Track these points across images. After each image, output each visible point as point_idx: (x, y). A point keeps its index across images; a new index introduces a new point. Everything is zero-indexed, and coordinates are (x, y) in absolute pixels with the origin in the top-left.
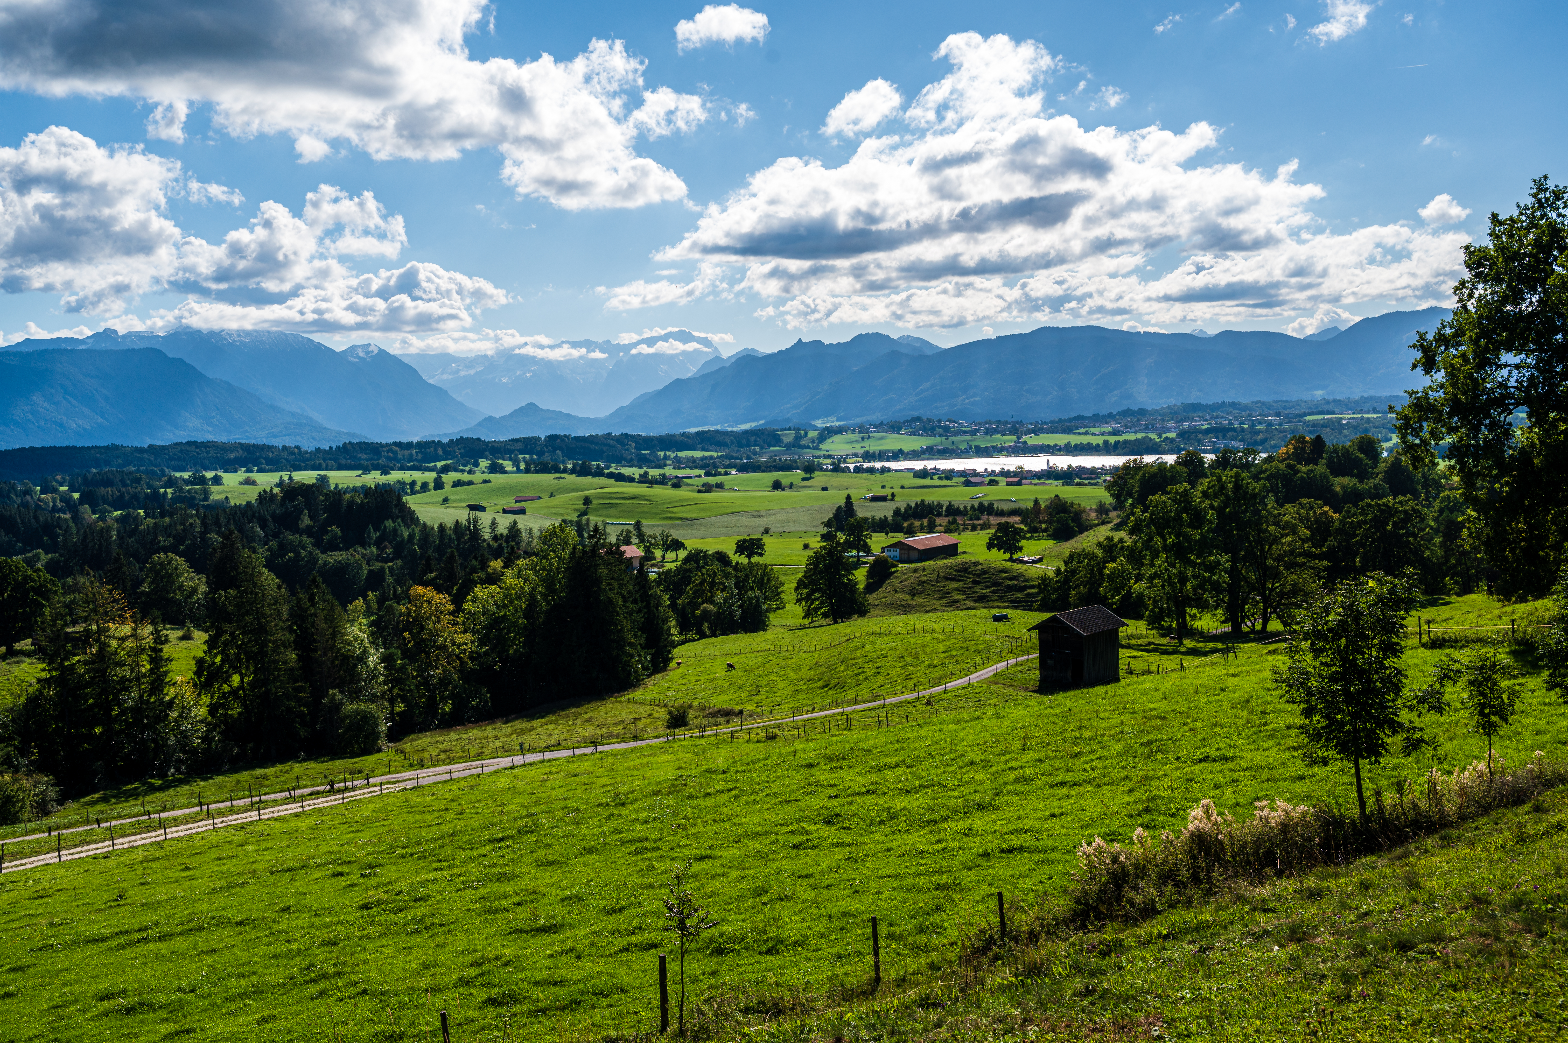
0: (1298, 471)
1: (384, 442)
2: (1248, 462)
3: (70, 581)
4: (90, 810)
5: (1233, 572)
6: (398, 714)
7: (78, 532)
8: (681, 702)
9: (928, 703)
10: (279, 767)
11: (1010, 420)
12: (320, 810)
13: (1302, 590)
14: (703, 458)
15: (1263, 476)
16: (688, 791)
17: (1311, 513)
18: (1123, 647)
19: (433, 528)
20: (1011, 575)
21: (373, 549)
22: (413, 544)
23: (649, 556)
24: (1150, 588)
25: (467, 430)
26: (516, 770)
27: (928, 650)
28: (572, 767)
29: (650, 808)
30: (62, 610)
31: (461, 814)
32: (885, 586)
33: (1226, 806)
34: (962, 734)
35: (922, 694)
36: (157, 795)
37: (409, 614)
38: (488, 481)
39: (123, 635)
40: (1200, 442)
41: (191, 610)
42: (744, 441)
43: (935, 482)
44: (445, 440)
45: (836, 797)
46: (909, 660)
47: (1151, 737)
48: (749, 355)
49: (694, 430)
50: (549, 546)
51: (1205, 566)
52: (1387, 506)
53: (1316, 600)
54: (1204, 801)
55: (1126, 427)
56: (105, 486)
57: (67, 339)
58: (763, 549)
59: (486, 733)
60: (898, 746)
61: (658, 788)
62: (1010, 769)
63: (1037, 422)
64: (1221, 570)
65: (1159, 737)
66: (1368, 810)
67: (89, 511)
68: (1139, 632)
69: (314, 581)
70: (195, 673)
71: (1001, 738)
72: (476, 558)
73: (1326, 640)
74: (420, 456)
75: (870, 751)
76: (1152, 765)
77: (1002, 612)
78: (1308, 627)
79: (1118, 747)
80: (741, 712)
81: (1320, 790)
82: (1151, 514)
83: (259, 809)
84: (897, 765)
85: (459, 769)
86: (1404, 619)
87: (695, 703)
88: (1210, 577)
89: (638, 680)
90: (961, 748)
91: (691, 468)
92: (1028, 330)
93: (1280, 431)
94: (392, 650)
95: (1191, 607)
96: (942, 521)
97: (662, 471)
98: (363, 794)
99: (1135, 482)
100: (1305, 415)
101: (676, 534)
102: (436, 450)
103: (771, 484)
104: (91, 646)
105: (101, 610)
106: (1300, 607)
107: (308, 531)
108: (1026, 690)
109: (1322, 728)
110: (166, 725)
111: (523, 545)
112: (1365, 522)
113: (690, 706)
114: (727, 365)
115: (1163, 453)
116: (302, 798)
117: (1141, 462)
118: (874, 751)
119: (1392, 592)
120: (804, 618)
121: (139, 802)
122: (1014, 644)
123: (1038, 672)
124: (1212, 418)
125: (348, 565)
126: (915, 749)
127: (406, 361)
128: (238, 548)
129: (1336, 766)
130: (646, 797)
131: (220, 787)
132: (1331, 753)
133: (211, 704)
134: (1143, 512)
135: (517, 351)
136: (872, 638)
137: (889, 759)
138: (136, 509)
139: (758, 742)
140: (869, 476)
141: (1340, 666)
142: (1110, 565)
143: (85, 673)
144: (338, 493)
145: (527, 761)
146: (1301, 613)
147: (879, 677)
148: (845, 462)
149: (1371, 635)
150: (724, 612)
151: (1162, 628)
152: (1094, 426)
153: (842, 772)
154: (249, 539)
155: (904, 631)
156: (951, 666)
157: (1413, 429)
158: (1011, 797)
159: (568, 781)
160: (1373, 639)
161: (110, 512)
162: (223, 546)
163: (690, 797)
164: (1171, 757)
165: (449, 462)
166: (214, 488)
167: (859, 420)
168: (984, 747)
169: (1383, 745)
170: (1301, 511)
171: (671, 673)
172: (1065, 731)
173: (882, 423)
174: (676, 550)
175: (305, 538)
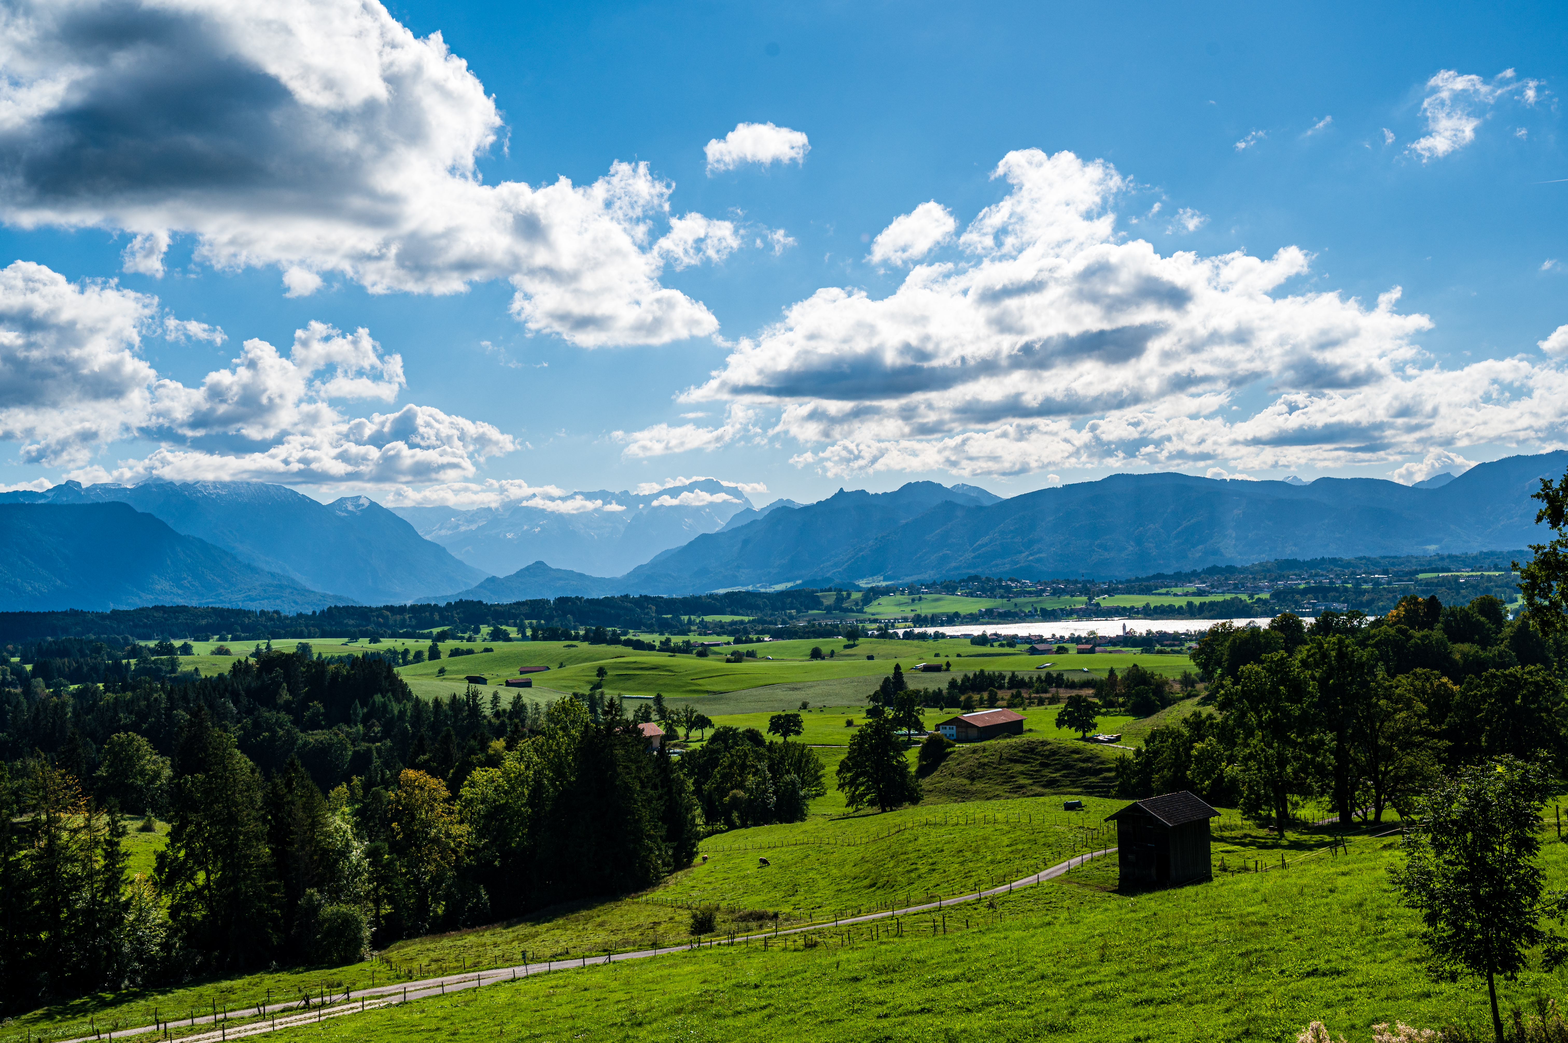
0: (1411, 637)
1: (374, 606)
2: (1353, 627)
3: (19, 764)
4: (32, 1028)
5: (1339, 753)
6: (385, 917)
7: (29, 708)
8: (707, 903)
9: (991, 906)
10: (247, 979)
11: (1081, 579)
12: (292, 1030)
13: (1421, 774)
14: (733, 623)
15: (1371, 642)
16: (714, 1010)
17: (1428, 685)
18: (1216, 840)
19: (427, 704)
20: (1084, 756)
21: (360, 727)
22: (405, 722)
23: (671, 735)
24: (1244, 771)
25: (467, 592)
26: (517, 983)
27: (990, 843)
28: (581, 979)
29: (672, 1029)
30: (8, 797)
31: (454, 1034)
32: (940, 768)
33: (1339, 1029)
34: (1030, 943)
35: (984, 894)
36: (109, 1011)
37: (398, 802)
38: (490, 650)
39: (75, 826)
40: (1297, 604)
41: (153, 797)
42: (779, 604)
43: (996, 649)
44: (443, 604)
45: (886, 1016)
46: (968, 854)
47: (1250, 947)
48: (784, 507)
49: (722, 591)
50: (556, 724)
51: (1308, 746)
52: (1515, 676)
53: (1437, 788)
54: (1314, 1024)
55: (1212, 586)
56: (62, 657)
57: (25, 493)
58: (800, 727)
59: (484, 940)
60: (957, 956)
61: (680, 1005)
62: (1087, 983)
63: (1111, 582)
64: (1326, 751)
65: (1258, 947)
66: (1505, 1034)
67: (43, 685)
68: (1233, 823)
69: (292, 764)
70: (155, 870)
71: (1076, 948)
72: (475, 738)
73: (1449, 834)
74: (414, 622)
75: (924, 962)
76: (1252, 980)
77: (1074, 799)
78: (1429, 816)
79: (1211, 959)
80: (776, 916)
81: (1449, 1010)
82: (1243, 687)
83: (223, 1028)
84: (956, 979)
85: (453, 982)
86: (1539, 810)
87: (723, 905)
88: (1313, 759)
89: (658, 878)
90: (1030, 959)
91: (718, 634)
92: (1099, 478)
93: (1389, 591)
94: (378, 843)
95: (1293, 793)
96: (1005, 695)
97: (686, 638)
98: (343, 1011)
99: (1224, 649)
100: (1417, 572)
101: (701, 709)
102: (432, 614)
103: (809, 652)
104: (39, 839)
105: (53, 798)
106: (1418, 793)
107: (287, 707)
108: (1104, 889)
109: (1449, 937)
110: (121, 930)
111: (528, 722)
112: (1490, 696)
113: (718, 908)
114: (760, 518)
115: (1256, 616)
116: (273, 1015)
117: (1230, 626)
118: (929, 963)
119: (1524, 778)
120: (847, 805)
121: (88, 1019)
122: (1089, 836)
123: (1117, 869)
124: (1311, 576)
125: (331, 745)
126: (977, 960)
127: (400, 515)
128: (207, 727)
129: (1466, 982)
130: (666, 1015)
131: (180, 1002)
132: (1460, 967)
133: (172, 905)
134: (1234, 684)
135: (525, 504)
136: (926, 829)
137: (946, 972)
138: (94, 682)
139: (795, 950)
140: (921, 643)
141: (1466, 865)
142: (1198, 745)
143: (31, 870)
144: (322, 663)
145: (530, 972)
146: (1421, 800)
147: (935, 875)
148: (893, 627)
149: (1502, 828)
150: (756, 799)
151: (1259, 817)
152: (1176, 586)
153: (892, 987)
154: (220, 716)
155: (962, 821)
156: (1017, 862)
157: (1541, 590)
158: (1088, 1017)
159: (577, 996)
160: (1504, 833)
161: (66, 686)
162: (191, 724)
163: (717, 1016)
164: (1273, 970)
165: (446, 628)
166: (182, 659)
167: (908, 580)
168: (1057, 958)
169: (1521, 959)
170: (1416, 683)
171: (695, 869)
172: (1150, 939)
173: (934, 583)
174: (702, 727)
175: (282, 715)
